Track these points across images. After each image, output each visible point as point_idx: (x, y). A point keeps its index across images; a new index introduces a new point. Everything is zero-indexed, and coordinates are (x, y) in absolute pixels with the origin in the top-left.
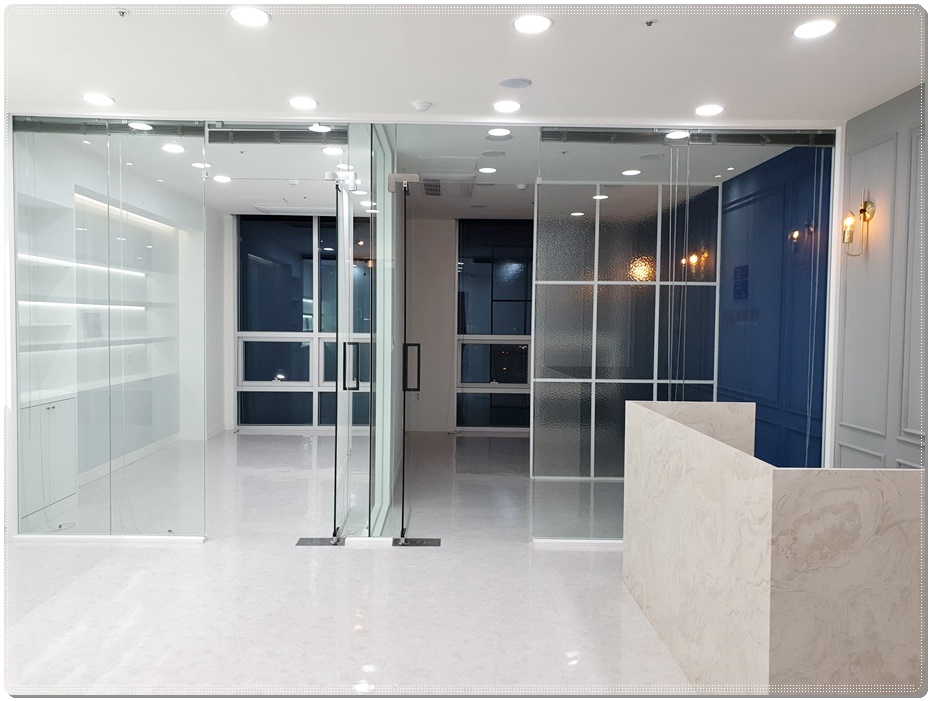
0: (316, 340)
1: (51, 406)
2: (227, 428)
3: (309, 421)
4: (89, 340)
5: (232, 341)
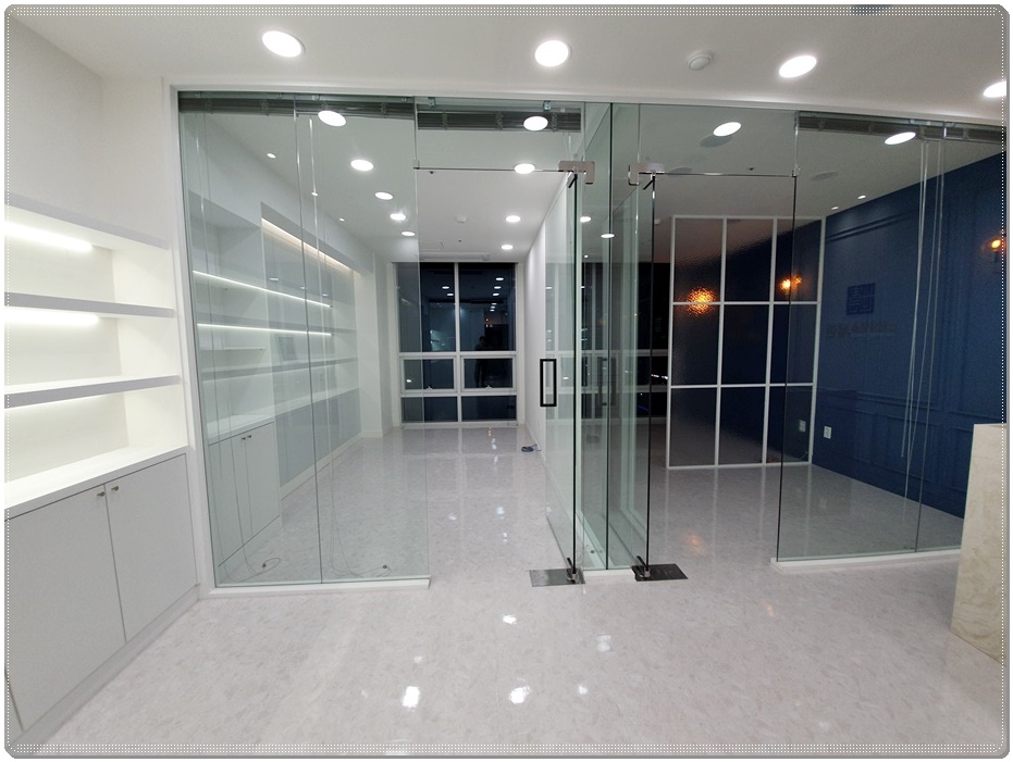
0: (458, 357)
1: (245, 435)
2: (394, 425)
3: (456, 419)
4: (285, 363)
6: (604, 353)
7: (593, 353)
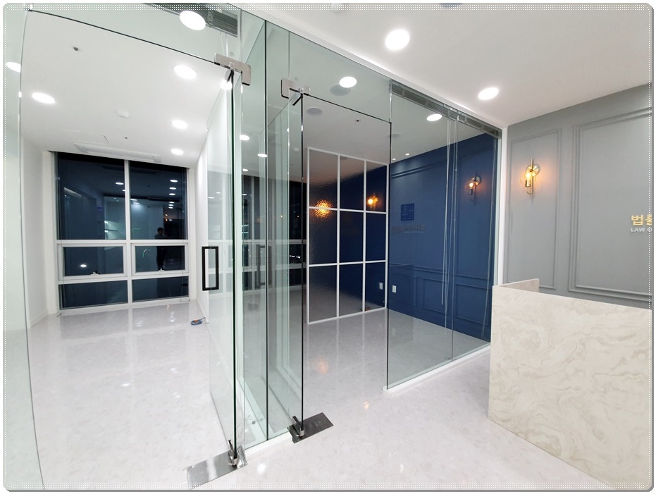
0: (129, 245)
2: (50, 312)
3: (126, 300)
5: (51, 248)
6: (262, 242)
7: (253, 242)
